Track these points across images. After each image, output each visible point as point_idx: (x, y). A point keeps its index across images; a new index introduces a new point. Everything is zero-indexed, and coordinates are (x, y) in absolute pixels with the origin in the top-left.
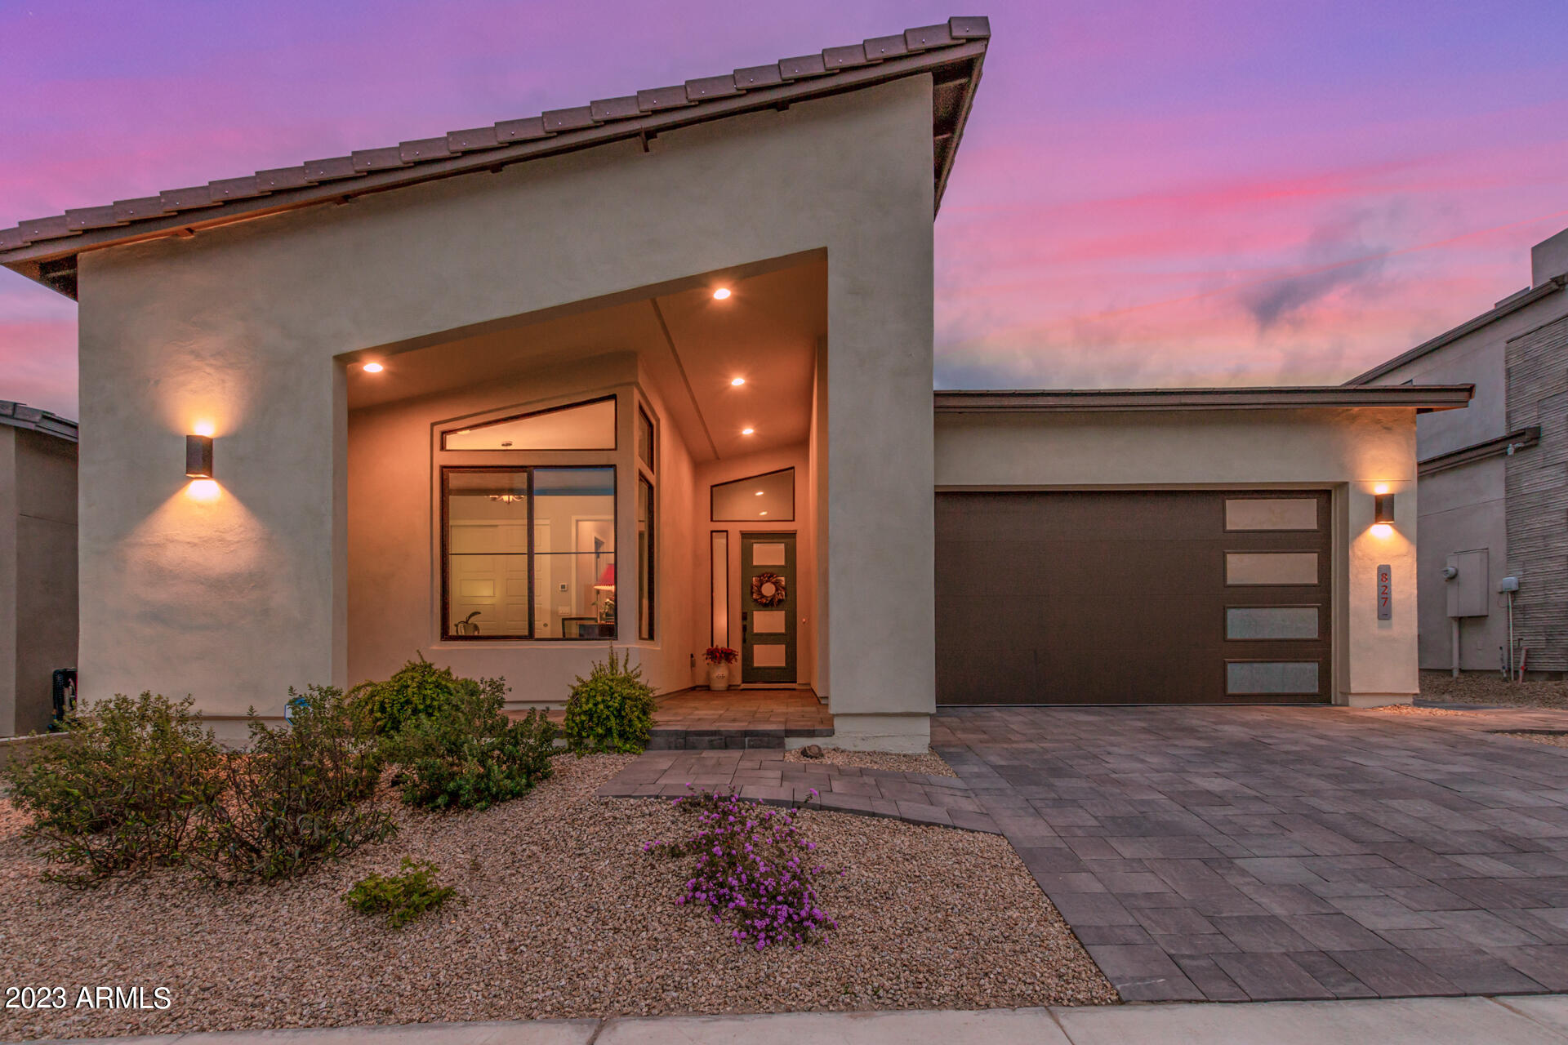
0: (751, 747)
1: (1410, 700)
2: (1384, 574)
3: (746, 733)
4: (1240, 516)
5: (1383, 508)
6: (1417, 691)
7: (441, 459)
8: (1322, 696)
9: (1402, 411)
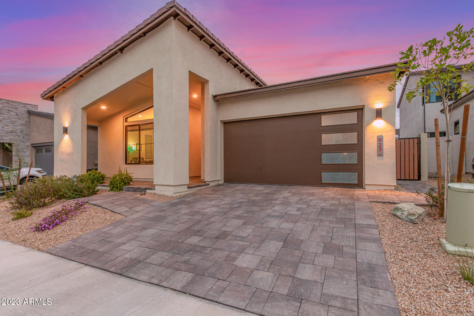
1: (393, 188)
2: (380, 139)
4: (326, 121)
5: (379, 114)
6: (396, 185)
7: (126, 124)
8: (360, 185)
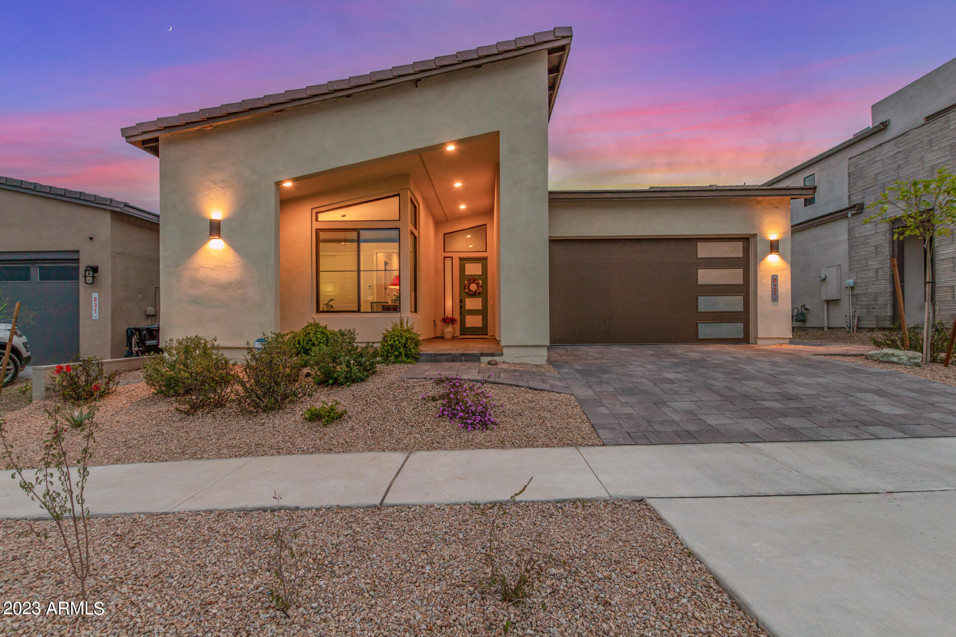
0: (465, 361)
1: (788, 341)
2: (775, 279)
3: (463, 355)
4: (704, 251)
5: (774, 247)
6: (791, 337)
7: (316, 225)
8: (746, 339)
9: (783, 199)
